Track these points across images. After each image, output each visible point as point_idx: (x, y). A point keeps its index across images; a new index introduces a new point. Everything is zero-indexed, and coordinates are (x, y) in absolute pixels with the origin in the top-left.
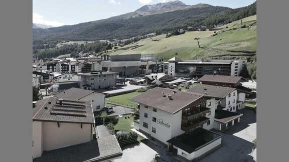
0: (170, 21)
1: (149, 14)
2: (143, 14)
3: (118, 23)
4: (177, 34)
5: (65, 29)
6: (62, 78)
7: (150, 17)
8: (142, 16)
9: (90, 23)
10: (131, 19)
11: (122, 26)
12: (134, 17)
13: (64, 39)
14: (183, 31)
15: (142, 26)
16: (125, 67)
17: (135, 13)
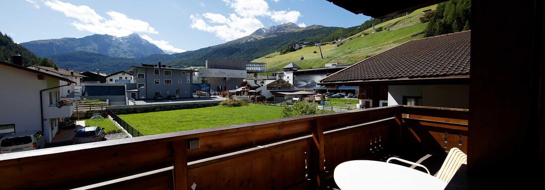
0: (284, 44)
1: (263, 38)
2: (257, 37)
3: (235, 46)
4: (293, 50)
5: (188, 54)
6: (114, 81)
7: (264, 40)
8: (257, 39)
9: (209, 48)
10: (247, 43)
11: (239, 50)
12: (249, 41)
13: (186, 64)
14: (299, 47)
15: (257, 50)
16: (225, 78)
17: (250, 37)
